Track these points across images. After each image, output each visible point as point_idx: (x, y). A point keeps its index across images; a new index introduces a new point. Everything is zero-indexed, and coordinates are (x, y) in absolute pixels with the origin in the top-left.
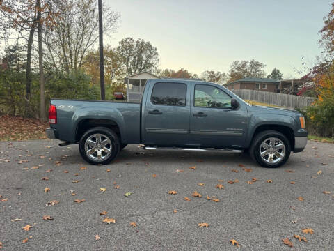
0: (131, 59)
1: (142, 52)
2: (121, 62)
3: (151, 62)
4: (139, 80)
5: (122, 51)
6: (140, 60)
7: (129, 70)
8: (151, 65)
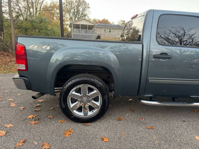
0: (72, 11)
1: (79, 6)
2: (66, 13)
3: (85, 13)
4: (79, 25)
5: (66, 5)
6: (78, 11)
7: (71, 19)
8: (85, 15)
